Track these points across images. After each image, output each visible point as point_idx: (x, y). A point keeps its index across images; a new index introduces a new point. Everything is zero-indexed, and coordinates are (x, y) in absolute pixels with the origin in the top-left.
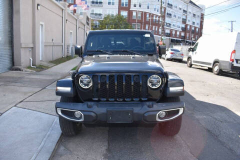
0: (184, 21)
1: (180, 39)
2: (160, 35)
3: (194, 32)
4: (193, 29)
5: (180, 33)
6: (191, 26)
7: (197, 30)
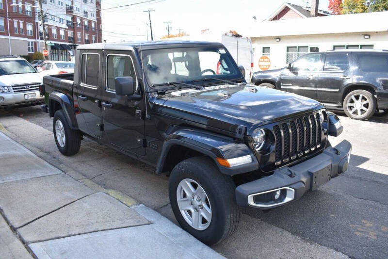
0: (70, 10)
1: (68, 44)
2: (29, 37)
3: (88, 29)
4: (86, 23)
5: (66, 33)
6: (81, 19)
7: (93, 25)
